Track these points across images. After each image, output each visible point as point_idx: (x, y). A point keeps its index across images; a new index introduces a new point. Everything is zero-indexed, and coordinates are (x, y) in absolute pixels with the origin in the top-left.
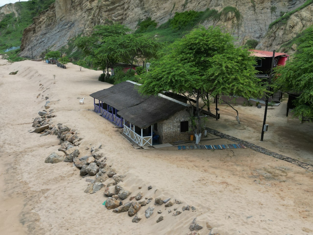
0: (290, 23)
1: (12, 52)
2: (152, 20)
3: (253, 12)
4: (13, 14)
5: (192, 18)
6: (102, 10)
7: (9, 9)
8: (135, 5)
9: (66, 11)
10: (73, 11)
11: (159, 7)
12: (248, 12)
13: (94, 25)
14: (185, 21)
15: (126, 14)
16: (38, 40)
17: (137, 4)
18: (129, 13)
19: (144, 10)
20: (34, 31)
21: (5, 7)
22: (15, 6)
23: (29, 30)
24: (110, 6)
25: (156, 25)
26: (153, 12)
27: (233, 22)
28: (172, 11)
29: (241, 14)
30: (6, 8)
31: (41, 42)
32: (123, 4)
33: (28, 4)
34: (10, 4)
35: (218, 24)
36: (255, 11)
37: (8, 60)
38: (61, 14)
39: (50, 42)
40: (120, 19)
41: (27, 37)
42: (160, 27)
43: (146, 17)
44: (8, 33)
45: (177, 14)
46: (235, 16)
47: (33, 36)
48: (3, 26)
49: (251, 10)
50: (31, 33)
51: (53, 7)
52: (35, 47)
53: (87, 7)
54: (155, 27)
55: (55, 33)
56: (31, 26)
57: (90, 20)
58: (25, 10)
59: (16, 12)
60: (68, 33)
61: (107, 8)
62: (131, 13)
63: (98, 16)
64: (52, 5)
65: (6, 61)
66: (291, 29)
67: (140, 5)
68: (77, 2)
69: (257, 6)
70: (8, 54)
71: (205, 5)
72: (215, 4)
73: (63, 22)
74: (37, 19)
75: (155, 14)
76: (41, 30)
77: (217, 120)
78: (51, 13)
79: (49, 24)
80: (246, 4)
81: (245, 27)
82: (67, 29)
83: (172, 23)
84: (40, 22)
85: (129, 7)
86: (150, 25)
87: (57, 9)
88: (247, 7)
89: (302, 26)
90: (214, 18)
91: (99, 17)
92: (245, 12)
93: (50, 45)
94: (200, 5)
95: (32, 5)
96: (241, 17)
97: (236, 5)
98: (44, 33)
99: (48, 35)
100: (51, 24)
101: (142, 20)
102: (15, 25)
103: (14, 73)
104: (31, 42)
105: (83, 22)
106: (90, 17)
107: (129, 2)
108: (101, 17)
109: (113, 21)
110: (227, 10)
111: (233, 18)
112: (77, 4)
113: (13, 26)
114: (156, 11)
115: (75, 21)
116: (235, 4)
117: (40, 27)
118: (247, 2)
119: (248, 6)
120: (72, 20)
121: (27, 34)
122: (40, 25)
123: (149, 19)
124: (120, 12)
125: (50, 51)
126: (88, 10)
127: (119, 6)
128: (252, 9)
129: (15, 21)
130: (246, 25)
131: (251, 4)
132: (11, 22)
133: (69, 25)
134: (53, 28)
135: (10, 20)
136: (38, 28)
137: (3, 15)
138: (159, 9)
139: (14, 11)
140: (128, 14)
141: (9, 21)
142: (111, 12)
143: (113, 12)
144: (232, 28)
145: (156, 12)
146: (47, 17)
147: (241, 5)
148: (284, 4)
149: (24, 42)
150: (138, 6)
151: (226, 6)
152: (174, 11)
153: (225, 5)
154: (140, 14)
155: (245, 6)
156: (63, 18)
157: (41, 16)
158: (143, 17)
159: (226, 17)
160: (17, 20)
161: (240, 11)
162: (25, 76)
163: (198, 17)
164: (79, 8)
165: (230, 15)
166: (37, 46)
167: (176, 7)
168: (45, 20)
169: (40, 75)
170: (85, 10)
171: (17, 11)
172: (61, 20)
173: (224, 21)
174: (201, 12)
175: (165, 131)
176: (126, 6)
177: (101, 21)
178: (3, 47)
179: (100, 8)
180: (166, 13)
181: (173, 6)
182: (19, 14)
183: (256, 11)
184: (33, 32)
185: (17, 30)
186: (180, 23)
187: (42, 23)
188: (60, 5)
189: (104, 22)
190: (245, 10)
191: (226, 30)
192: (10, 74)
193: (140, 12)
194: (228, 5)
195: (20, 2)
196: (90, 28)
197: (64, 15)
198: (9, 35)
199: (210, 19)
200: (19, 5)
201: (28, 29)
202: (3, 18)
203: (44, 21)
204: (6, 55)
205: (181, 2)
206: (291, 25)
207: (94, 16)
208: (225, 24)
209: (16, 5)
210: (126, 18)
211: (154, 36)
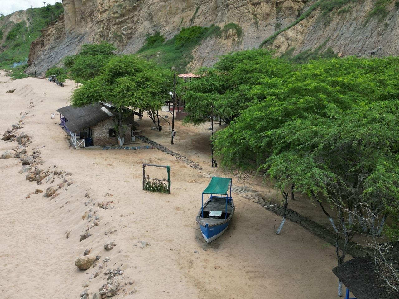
0: (276, 42)
1: (19, 68)
2: (161, 35)
3: (256, 29)
4: (24, 23)
5: (196, 34)
6: (110, 23)
7: (20, 17)
8: (144, 18)
9: (76, 23)
10: (83, 23)
11: (168, 21)
12: (250, 30)
13: (103, 39)
14: (189, 38)
15: (135, 28)
16: (46, 55)
17: (146, 17)
18: (139, 26)
19: (153, 24)
20: (42, 44)
21: (14, 15)
22: (26, 14)
23: (37, 44)
24: (120, 19)
25: (163, 40)
26: (162, 26)
27: (233, 40)
28: (180, 26)
29: (243, 31)
30: (16, 15)
31: (49, 57)
32: (133, 17)
33: (42, 11)
34: (21, 11)
35: (219, 42)
36: (257, 28)
37: (12, 77)
38: (70, 26)
39: (58, 57)
40: (129, 33)
41: (34, 51)
42: (166, 44)
43: (155, 31)
44: (17, 45)
45: (184, 30)
46: (236, 33)
47: (41, 50)
48: (11, 37)
49: (253, 28)
50: (39, 46)
51: (63, 18)
52: (42, 63)
53: (97, 19)
54: (162, 43)
55: (63, 47)
56: (39, 39)
57: (99, 33)
58: (38, 19)
59: (27, 21)
60: (77, 48)
61: (116, 21)
62: (141, 27)
63: (107, 29)
64: (61, 16)
65: (10, 77)
66: (276, 48)
67: (149, 19)
68: (88, 12)
69: (260, 23)
70: (13, 70)
71: (211, 20)
72: (219, 20)
73: (73, 35)
74: (45, 31)
75: (164, 28)
76: (50, 43)
77: (159, 131)
78: (61, 24)
79: (58, 37)
80: (249, 21)
81: (245, 44)
82: (76, 43)
83: (177, 39)
84: (49, 35)
85: (138, 20)
86: (157, 40)
87: (66, 20)
88: (249, 24)
89: (288, 45)
90: (216, 35)
91: (108, 31)
92: (247, 29)
93: (57, 60)
94: (206, 20)
95: (47, 12)
96: (242, 34)
97: (239, 22)
98: (52, 47)
99: (56, 50)
100: (60, 37)
101: (151, 34)
102: (26, 35)
103: (11, 92)
104: (38, 56)
105: (93, 35)
106: (99, 30)
107: (139, 15)
108: (110, 30)
109: (122, 35)
110: (228, 27)
111: (234, 35)
112: (87, 15)
113: (23, 37)
114: (164, 25)
115: (85, 33)
116: (238, 20)
117: (49, 40)
118: (249, 19)
119: (251, 23)
120: (82, 33)
121: (34, 48)
122: (49, 37)
123: (158, 34)
124: (130, 25)
125: (56, 67)
126: (98, 22)
127: (128, 19)
128: (255, 25)
129: (26, 31)
130: (246, 43)
131: (253, 21)
132: (21, 33)
133: (79, 38)
134: (62, 41)
135: (20, 30)
136: (46, 41)
137: (12, 24)
138: (168, 23)
139: (25, 19)
140: (137, 28)
141: (19, 32)
142: (120, 26)
143: (122, 25)
144: (232, 45)
145: (165, 27)
146: (56, 29)
147: (244, 21)
148: (291, 20)
149: (32, 56)
150: (147, 20)
151: (229, 23)
152: (181, 27)
153: (228, 21)
154: (149, 28)
155: (247, 23)
156: (73, 31)
157: (49, 27)
158: (152, 32)
159: (226, 35)
160: (29, 30)
161: (242, 28)
162: (22, 94)
163: (202, 33)
164: (89, 20)
165: (231, 32)
166: (45, 61)
167: (183, 21)
168: (54, 32)
169: (34, 94)
170: (95, 22)
171: (28, 19)
172: (70, 32)
173: (224, 38)
174: (206, 28)
175: (96, 135)
176: (136, 19)
177: (110, 35)
178: (11, 62)
179: (109, 20)
180: (174, 27)
181: (181, 20)
182: (30, 23)
183: (259, 28)
184: (41, 46)
185: (27, 42)
186: (183, 39)
187: (50, 36)
188: (69, 16)
189: (112, 36)
190: (247, 27)
191: (226, 48)
192: (7, 92)
193: (149, 26)
194: (231, 21)
195: (32, 9)
196: (99, 42)
197: (73, 27)
198: (19, 47)
199: (213, 36)
200: (32, 13)
201: (35, 42)
202: (12, 28)
203: (52, 34)
204: (10, 71)
205: (189, 16)
206: (277, 45)
207: (103, 29)
208: (226, 42)
209: (28, 12)
210: (135, 32)
211: (156, 53)
